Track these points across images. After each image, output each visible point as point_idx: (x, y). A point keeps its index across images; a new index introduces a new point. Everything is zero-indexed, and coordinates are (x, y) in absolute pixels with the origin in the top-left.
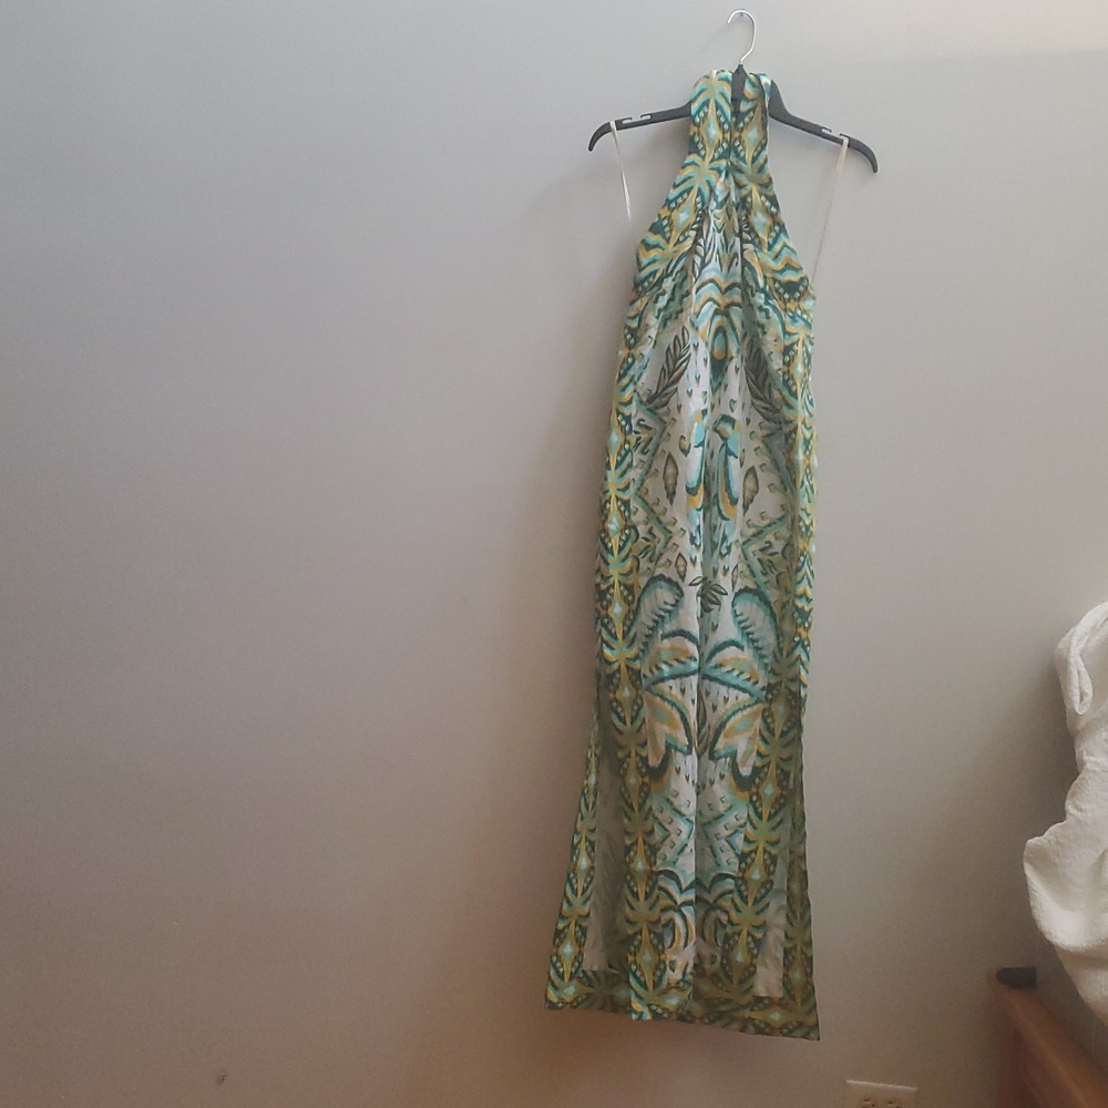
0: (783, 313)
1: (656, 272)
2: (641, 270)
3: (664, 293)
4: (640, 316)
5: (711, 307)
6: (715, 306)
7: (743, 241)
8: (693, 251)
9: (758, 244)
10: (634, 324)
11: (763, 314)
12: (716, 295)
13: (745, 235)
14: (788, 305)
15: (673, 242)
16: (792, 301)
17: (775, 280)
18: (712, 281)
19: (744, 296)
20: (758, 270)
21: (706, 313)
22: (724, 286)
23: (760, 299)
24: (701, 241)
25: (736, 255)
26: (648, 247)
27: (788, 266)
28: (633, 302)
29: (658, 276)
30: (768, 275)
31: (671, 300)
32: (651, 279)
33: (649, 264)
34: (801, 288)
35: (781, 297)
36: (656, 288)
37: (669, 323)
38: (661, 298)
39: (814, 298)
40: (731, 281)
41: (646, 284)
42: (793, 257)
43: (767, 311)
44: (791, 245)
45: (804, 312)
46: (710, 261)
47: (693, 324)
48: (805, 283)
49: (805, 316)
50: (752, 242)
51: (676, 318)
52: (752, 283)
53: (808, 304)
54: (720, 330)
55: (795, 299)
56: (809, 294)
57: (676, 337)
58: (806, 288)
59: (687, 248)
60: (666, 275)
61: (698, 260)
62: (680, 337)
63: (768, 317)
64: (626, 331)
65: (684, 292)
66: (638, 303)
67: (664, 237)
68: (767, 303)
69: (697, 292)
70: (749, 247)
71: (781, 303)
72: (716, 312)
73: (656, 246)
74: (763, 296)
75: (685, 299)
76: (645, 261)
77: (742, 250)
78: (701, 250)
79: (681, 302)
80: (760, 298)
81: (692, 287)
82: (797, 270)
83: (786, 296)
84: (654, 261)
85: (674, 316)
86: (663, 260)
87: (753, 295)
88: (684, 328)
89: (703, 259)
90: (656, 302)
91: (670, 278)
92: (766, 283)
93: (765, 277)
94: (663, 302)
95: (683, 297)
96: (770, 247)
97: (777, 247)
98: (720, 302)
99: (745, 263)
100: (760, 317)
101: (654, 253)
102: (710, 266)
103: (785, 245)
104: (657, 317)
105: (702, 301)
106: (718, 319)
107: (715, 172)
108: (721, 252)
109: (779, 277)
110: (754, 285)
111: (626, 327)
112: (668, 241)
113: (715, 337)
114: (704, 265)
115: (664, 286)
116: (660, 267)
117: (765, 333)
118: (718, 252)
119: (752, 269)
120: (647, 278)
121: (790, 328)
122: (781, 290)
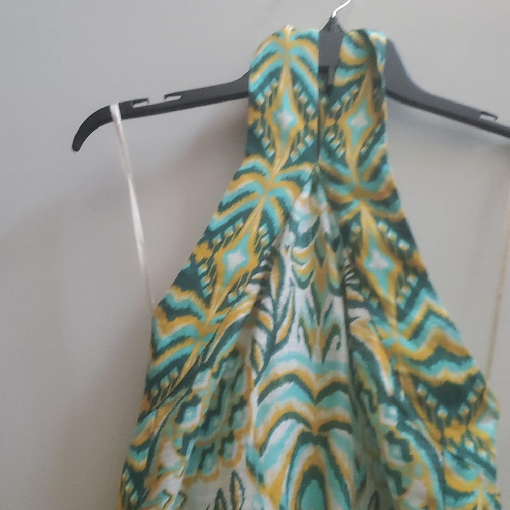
0: (438, 449)
1: (185, 358)
2: (156, 354)
3: (196, 401)
4: (151, 445)
5: (290, 430)
6: (300, 427)
7: (349, 304)
8: (252, 321)
9: (379, 309)
10: (140, 463)
11: (397, 451)
12: (300, 404)
13: (352, 293)
14: (449, 433)
15: (216, 304)
16: (455, 422)
17: (416, 380)
18: (292, 377)
19: (357, 407)
20: (380, 357)
21: (281, 445)
22: (317, 386)
23: (388, 417)
24: (268, 302)
25: (335, 330)
26: (170, 312)
27: (442, 352)
28: (142, 417)
29: (188, 366)
30: (403, 369)
31: (211, 414)
32: (175, 373)
33: (173, 344)
34: (472, 398)
35: (431, 413)
36: (182, 392)
37: (208, 461)
38: (188, 413)
39: (495, 415)
40: (328, 378)
41: (165, 382)
42: (449, 333)
43: (404, 444)
44: (444, 311)
45: (481, 444)
46: (285, 340)
47: (252, 468)
48: (479, 387)
49: (483, 454)
50: (365, 305)
51: (222, 452)
52: (370, 385)
53: (486, 428)
54: (313, 474)
55: (460, 419)
56: (486, 407)
57: (220, 494)
58: (481, 397)
59: (242, 316)
60: (201, 366)
61: (262, 338)
62: (227, 494)
63: (407, 456)
64: (126, 476)
65: (236, 401)
66: (151, 418)
67: (200, 294)
68: (402, 426)
69: (262, 397)
70: (360, 313)
71: (432, 427)
72: (304, 439)
73: (186, 311)
74: (393, 411)
75: (238, 415)
76: (164, 339)
77: (348, 321)
78: (267, 319)
79: (231, 420)
80: (388, 415)
81: (250, 390)
82: (461, 359)
83: (442, 413)
84: (181, 339)
85: (218, 447)
86: (198, 338)
87: (374, 410)
88: (234, 475)
89: (272, 336)
90: (180, 419)
91: (208, 373)
92: (398, 384)
93: (396, 374)
94: (194, 418)
95: (235, 408)
96: (402, 315)
97: (416, 315)
98: (311, 418)
99: (355, 345)
100: (392, 456)
101: (181, 325)
102: (285, 350)
103: (430, 312)
104: (182, 452)
105: (270, 418)
106: (307, 452)
107: (292, 184)
108: (308, 322)
109: (425, 373)
110: (374, 389)
111: (128, 467)
112: (207, 301)
113: (301, 492)
114: (273, 347)
115: (195, 387)
116: (193, 350)
117: (402, 491)
118: (302, 323)
119: (368, 356)
120: (167, 371)
121: (457, 481)
122: (431, 401)
